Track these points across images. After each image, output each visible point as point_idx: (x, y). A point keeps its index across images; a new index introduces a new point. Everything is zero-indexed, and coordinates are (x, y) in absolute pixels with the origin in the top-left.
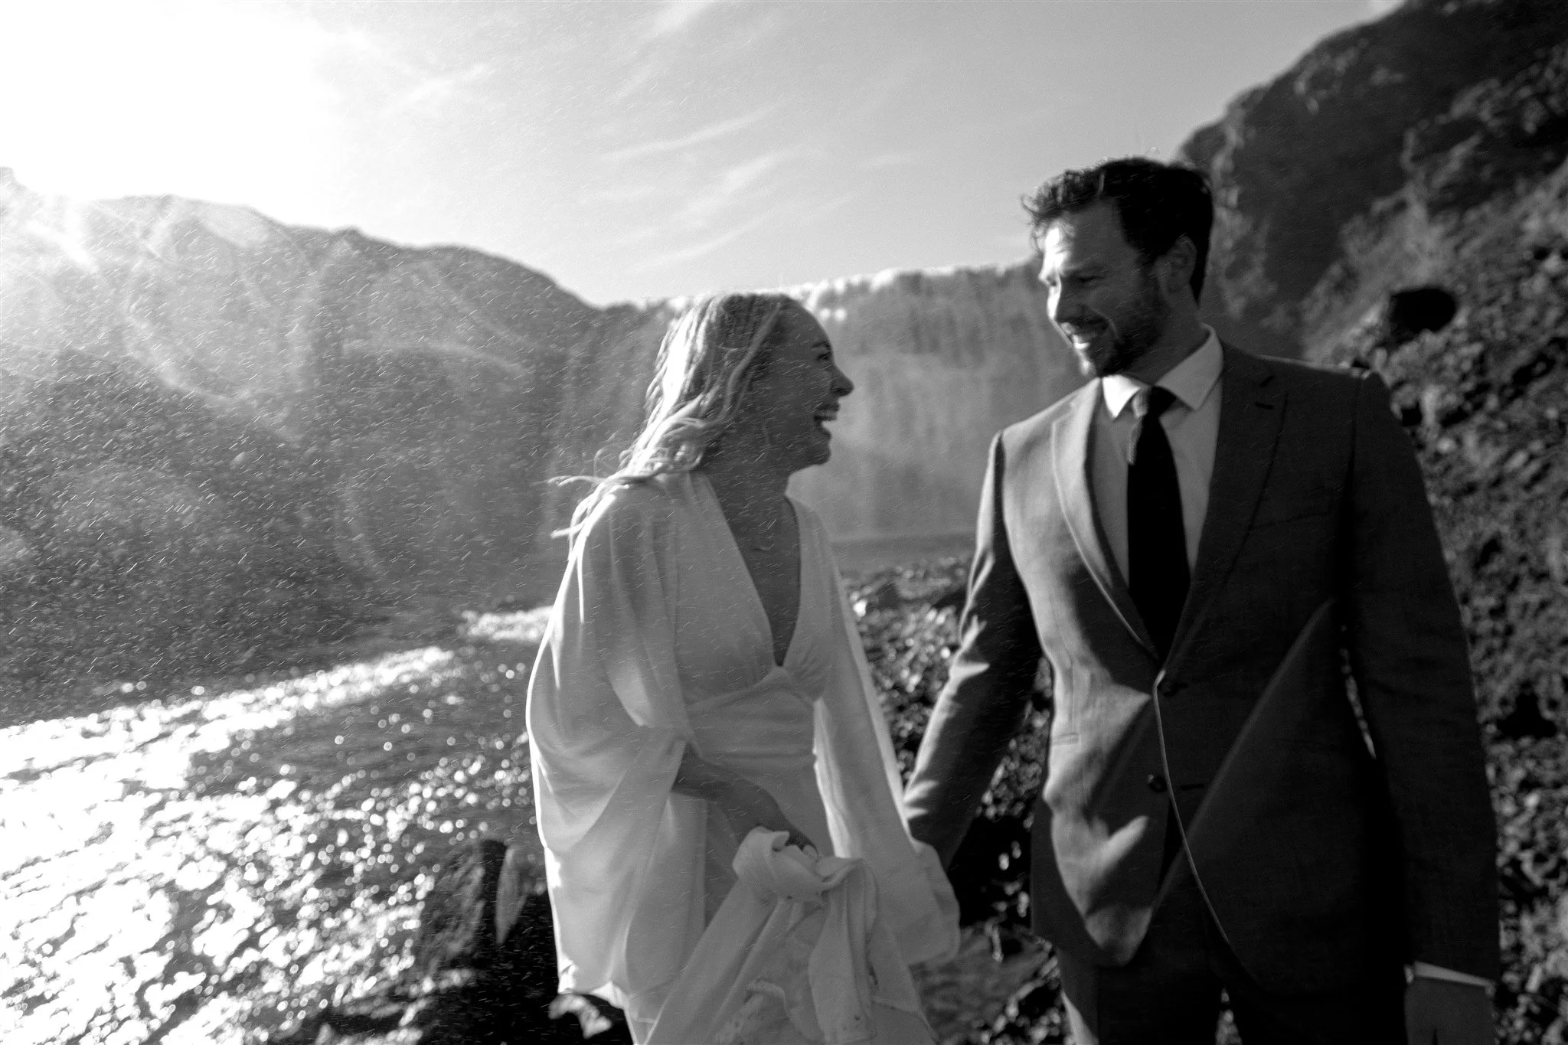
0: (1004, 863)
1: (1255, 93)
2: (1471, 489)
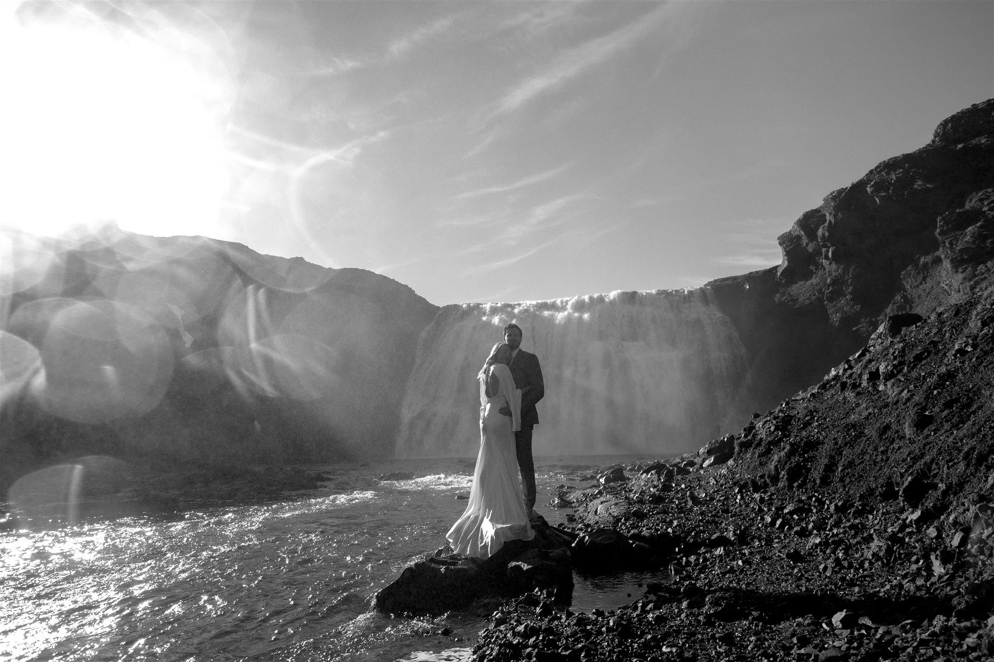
0: (677, 550)
1: (840, 192)
2: (887, 405)
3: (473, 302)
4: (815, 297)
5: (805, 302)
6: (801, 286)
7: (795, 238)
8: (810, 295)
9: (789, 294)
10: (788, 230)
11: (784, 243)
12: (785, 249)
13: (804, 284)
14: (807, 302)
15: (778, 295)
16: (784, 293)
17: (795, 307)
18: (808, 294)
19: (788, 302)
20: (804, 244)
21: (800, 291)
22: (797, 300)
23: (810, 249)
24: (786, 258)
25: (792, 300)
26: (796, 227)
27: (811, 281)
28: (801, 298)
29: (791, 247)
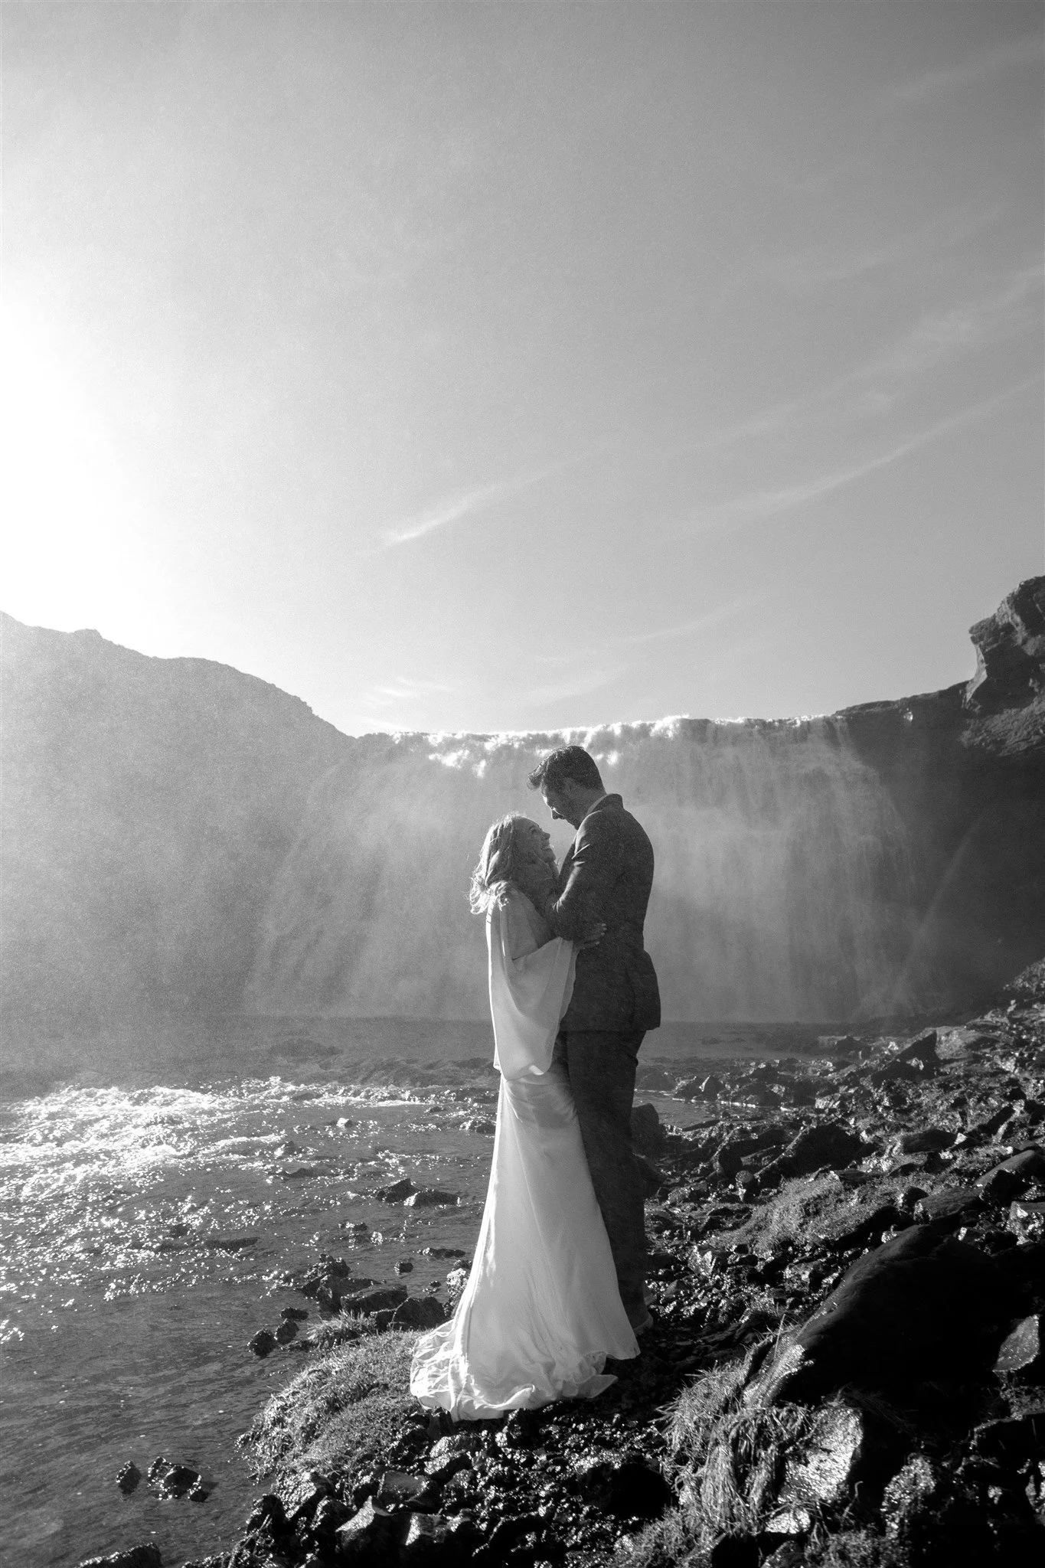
3: (411, 730)
4: (1037, 737)
5: (1019, 746)
6: (1010, 717)
7: (1002, 630)
8: (1029, 733)
9: (988, 732)
10: (989, 615)
11: (981, 638)
12: (983, 649)
13: (1017, 714)
14: (1023, 746)
15: (967, 734)
16: (979, 730)
17: (1001, 755)
18: (1025, 732)
19: (987, 745)
20: (1020, 641)
21: (1009, 726)
22: (1003, 742)
23: (1030, 650)
24: (985, 665)
25: (995, 742)
26: (1006, 608)
27: (1030, 708)
28: (1011, 741)
29: (995, 645)
